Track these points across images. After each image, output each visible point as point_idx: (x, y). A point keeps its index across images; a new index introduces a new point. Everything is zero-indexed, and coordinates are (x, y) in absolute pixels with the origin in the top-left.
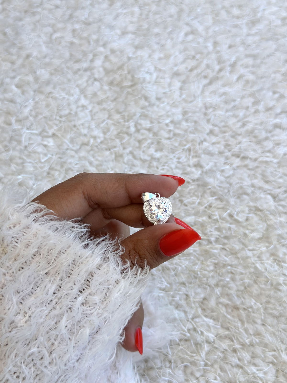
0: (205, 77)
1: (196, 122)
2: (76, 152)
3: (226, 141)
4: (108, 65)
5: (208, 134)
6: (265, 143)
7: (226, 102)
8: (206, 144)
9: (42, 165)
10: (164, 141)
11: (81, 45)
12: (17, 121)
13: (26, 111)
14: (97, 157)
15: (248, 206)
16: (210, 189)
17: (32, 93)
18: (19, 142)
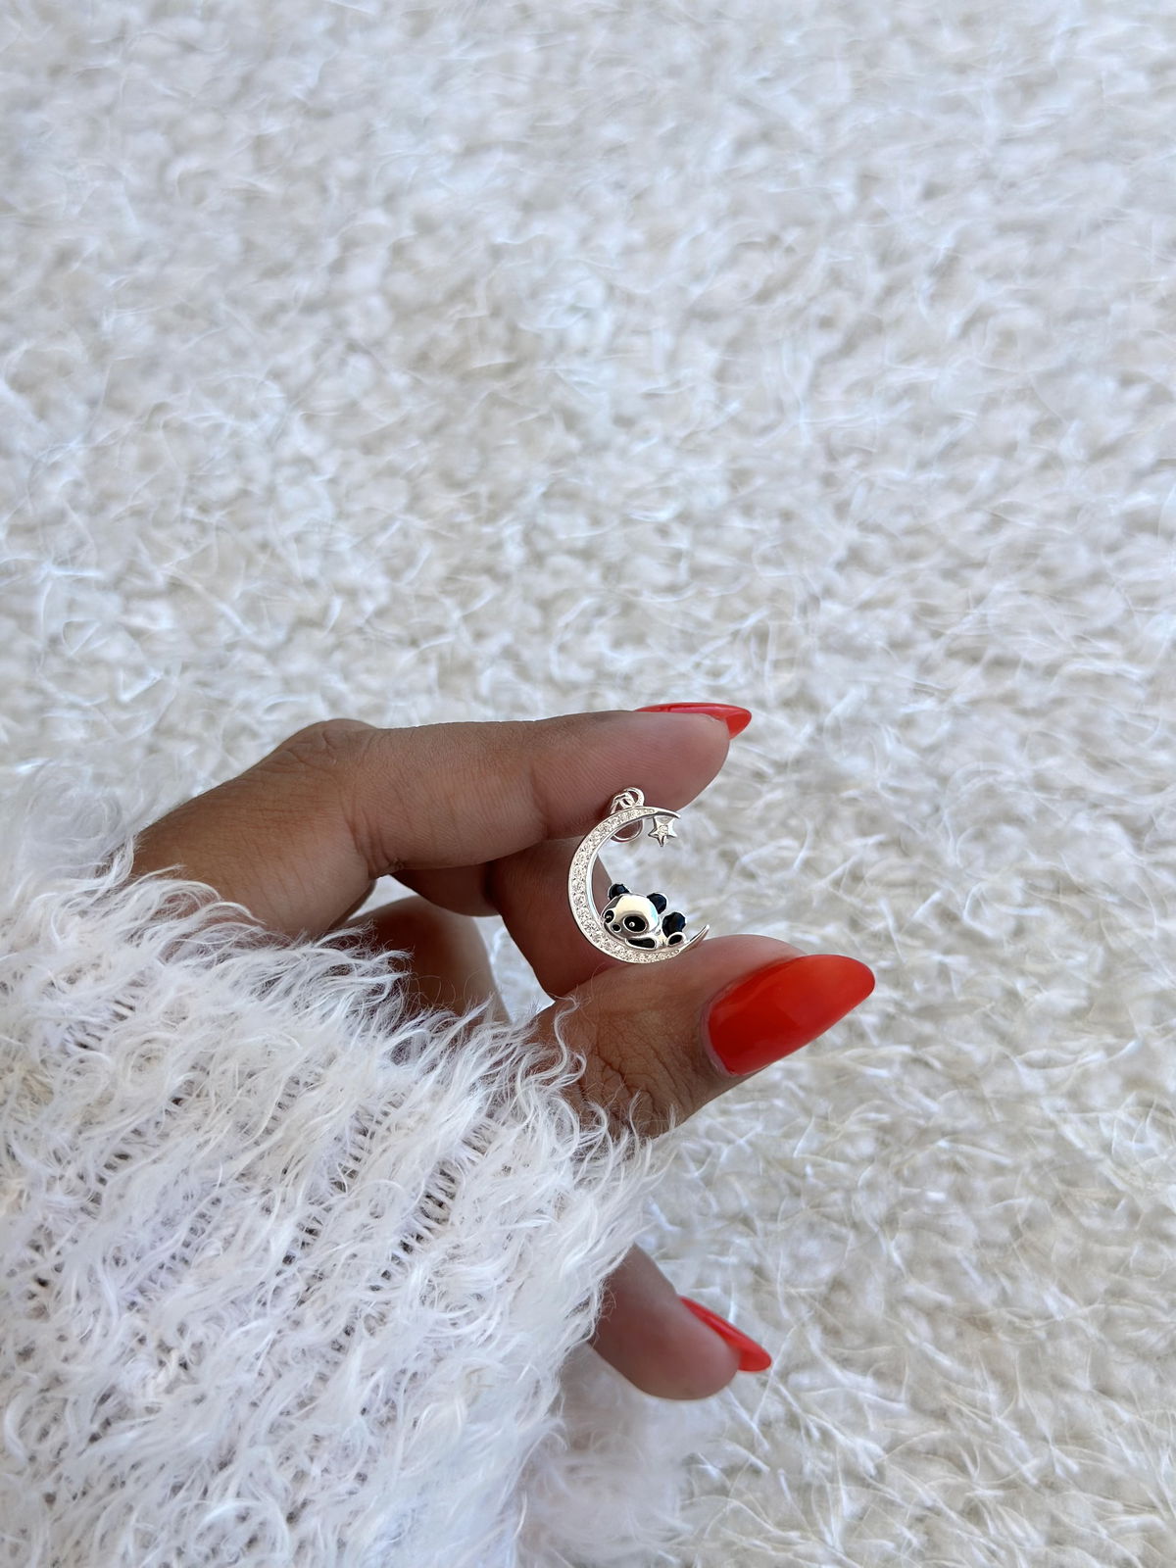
0: (826, 323)
1: (787, 516)
2: (273, 655)
3: (919, 593)
4: (405, 284)
5: (840, 566)
6: (1092, 599)
7: (917, 428)
8: (832, 609)
9: (125, 716)
10: (650, 600)
11: (288, 203)
12: (14, 531)
13: (56, 489)
14: (364, 678)
15: (1024, 874)
16: (853, 801)
17: (80, 410)
18: (26, 621)
